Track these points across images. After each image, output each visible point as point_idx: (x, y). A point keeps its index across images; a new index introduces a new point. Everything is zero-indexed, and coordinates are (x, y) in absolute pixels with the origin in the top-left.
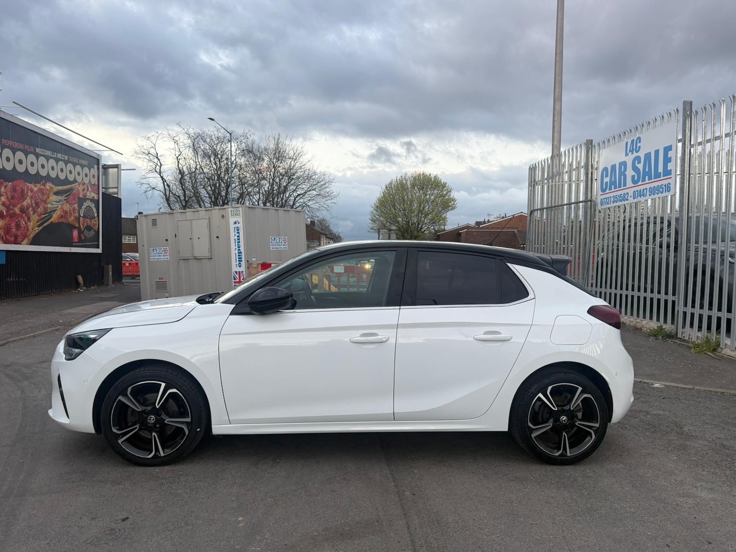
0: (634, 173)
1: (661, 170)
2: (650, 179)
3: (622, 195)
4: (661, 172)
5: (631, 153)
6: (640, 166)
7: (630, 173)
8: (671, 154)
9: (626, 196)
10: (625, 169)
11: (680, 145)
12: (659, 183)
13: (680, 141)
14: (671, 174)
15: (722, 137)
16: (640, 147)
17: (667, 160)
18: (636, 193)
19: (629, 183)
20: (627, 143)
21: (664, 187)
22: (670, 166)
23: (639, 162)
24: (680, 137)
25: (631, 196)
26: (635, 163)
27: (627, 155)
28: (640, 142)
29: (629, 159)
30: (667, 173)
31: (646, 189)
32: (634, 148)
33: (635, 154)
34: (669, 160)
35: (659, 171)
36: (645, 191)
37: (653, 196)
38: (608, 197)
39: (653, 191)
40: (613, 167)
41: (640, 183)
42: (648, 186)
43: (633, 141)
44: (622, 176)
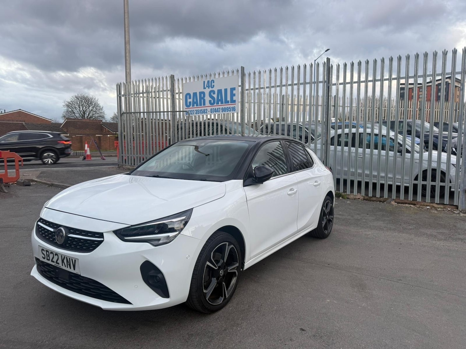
0: (210, 99)
1: (229, 99)
2: (222, 103)
3: (203, 110)
4: (229, 101)
5: (208, 88)
6: (215, 96)
7: (207, 98)
8: (234, 92)
9: (206, 111)
10: (204, 96)
11: (240, 88)
12: (228, 106)
13: (239, 86)
14: (235, 102)
15: (265, 88)
16: (214, 85)
17: (232, 95)
18: (213, 110)
19: (207, 103)
20: (204, 82)
21: (231, 109)
22: (234, 98)
23: (214, 93)
24: (240, 84)
25: (209, 111)
26: (211, 94)
27: (204, 88)
28: (214, 83)
29: (207, 91)
30: (233, 101)
31: (220, 108)
32: (210, 85)
33: (211, 89)
34: (234, 95)
35: (228, 100)
36: (219, 109)
37: (224, 112)
38: (192, 110)
39: (224, 110)
40: (195, 94)
41: (215, 105)
42: (221, 107)
43: (208, 82)
44: (202, 100)
